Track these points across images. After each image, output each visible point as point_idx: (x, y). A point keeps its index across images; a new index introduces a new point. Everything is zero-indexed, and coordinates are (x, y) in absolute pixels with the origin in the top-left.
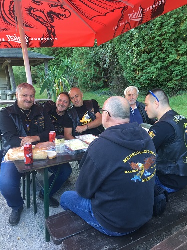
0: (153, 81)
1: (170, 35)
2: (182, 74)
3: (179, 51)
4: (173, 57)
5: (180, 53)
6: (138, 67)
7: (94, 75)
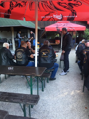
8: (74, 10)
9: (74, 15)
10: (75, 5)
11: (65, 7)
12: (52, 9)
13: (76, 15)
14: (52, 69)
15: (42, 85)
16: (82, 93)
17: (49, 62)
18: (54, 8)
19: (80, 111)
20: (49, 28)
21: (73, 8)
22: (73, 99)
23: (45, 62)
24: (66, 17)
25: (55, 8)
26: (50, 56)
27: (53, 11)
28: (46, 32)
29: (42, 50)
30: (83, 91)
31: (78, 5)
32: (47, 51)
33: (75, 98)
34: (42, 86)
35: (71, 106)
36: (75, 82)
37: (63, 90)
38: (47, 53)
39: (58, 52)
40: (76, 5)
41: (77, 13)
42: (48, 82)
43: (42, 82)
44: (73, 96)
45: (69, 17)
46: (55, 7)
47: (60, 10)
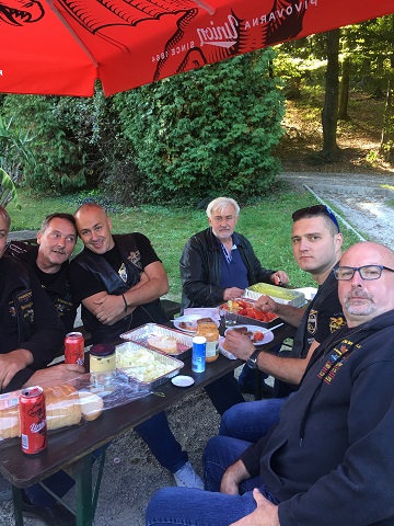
0: (203, 175)
1: (234, 82)
2: (257, 164)
3: (250, 116)
4: (240, 129)
5: (254, 120)
6: (170, 146)
7: (63, 159)
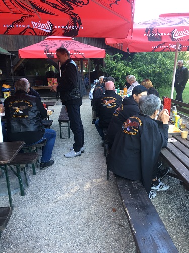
8: (74, 14)
9: (77, 24)
10: (76, 3)
11: (55, 6)
12: (26, 9)
13: (80, 24)
14: (42, 143)
15: (20, 182)
16: (106, 182)
17: (32, 128)
18: (32, 7)
19: (102, 220)
20: (29, 52)
21: (72, 9)
22: (90, 198)
23: (22, 129)
24: (60, 27)
25: (34, 6)
26: (32, 115)
27: (31, 14)
28: (22, 61)
29: (11, 103)
30: (108, 178)
31: (82, 3)
32: (24, 104)
33: (93, 194)
34: (21, 185)
35: (85, 214)
36: (92, 164)
37: (68, 184)
38: (25, 107)
39: (52, 104)
40: (79, 4)
41: (82, 21)
42: (34, 173)
43: (18, 175)
44: (89, 192)
45: (66, 27)
46: (32, 4)
47: (45, 12)
